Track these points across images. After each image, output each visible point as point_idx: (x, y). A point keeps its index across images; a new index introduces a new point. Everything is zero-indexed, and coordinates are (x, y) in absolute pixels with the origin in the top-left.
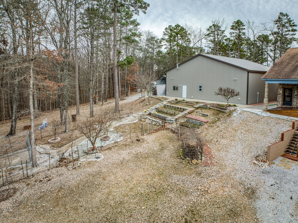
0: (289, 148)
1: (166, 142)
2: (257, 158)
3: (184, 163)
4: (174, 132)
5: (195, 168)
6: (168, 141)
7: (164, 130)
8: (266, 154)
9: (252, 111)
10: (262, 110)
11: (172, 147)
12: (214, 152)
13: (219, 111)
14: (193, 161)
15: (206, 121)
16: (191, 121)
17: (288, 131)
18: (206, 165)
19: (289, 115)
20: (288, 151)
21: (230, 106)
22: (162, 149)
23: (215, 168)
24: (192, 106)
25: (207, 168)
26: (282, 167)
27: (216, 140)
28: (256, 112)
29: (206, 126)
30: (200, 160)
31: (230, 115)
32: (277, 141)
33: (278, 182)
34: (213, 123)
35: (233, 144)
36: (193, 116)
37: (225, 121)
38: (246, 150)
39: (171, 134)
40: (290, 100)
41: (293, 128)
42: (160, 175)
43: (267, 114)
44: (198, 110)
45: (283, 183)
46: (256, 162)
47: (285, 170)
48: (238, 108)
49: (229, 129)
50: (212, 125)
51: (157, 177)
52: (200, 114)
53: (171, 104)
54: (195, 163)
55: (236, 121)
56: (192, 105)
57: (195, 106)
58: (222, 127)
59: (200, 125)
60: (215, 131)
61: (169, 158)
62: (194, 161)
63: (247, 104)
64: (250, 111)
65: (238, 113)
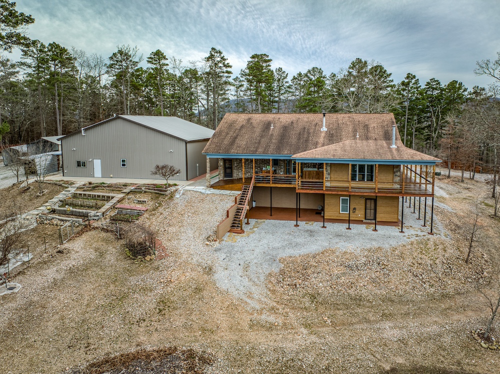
0: (234, 223)
1: (102, 245)
2: (208, 239)
3: (136, 263)
4: (107, 231)
5: (150, 265)
6: (104, 244)
7: (90, 230)
8: (216, 233)
9: (195, 190)
10: (205, 186)
11: (114, 250)
12: (165, 243)
13: (158, 193)
14: (146, 258)
15: (144, 209)
16: (124, 211)
17: (232, 207)
18: (161, 258)
19: (231, 189)
20: (233, 226)
21: (170, 186)
22: (102, 255)
23: (171, 259)
24: (119, 191)
25: (163, 261)
26: (230, 242)
27: (163, 230)
28: (200, 190)
29: (146, 215)
30: (154, 255)
31: (172, 197)
32: (224, 219)
33: (228, 255)
34: (154, 210)
35: (182, 230)
36: (126, 205)
37: (168, 205)
38: (197, 234)
39: (103, 234)
40: (230, 172)
41: (236, 203)
42: (114, 282)
43: (211, 190)
44: (130, 196)
45: (232, 255)
46: (208, 243)
47: (233, 244)
48: (179, 187)
49: (175, 215)
50: (153, 212)
51: (112, 285)
52: (135, 201)
53: (84, 191)
54: (149, 260)
55: (180, 204)
56: (118, 189)
57: (125, 191)
58: (166, 213)
59: (139, 215)
60: (159, 220)
61: (116, 262)
62: (148, 258)
63: (187, 180)
64: (193, 189)
65: (181, 194)
